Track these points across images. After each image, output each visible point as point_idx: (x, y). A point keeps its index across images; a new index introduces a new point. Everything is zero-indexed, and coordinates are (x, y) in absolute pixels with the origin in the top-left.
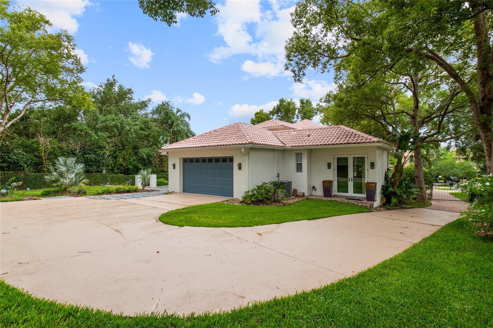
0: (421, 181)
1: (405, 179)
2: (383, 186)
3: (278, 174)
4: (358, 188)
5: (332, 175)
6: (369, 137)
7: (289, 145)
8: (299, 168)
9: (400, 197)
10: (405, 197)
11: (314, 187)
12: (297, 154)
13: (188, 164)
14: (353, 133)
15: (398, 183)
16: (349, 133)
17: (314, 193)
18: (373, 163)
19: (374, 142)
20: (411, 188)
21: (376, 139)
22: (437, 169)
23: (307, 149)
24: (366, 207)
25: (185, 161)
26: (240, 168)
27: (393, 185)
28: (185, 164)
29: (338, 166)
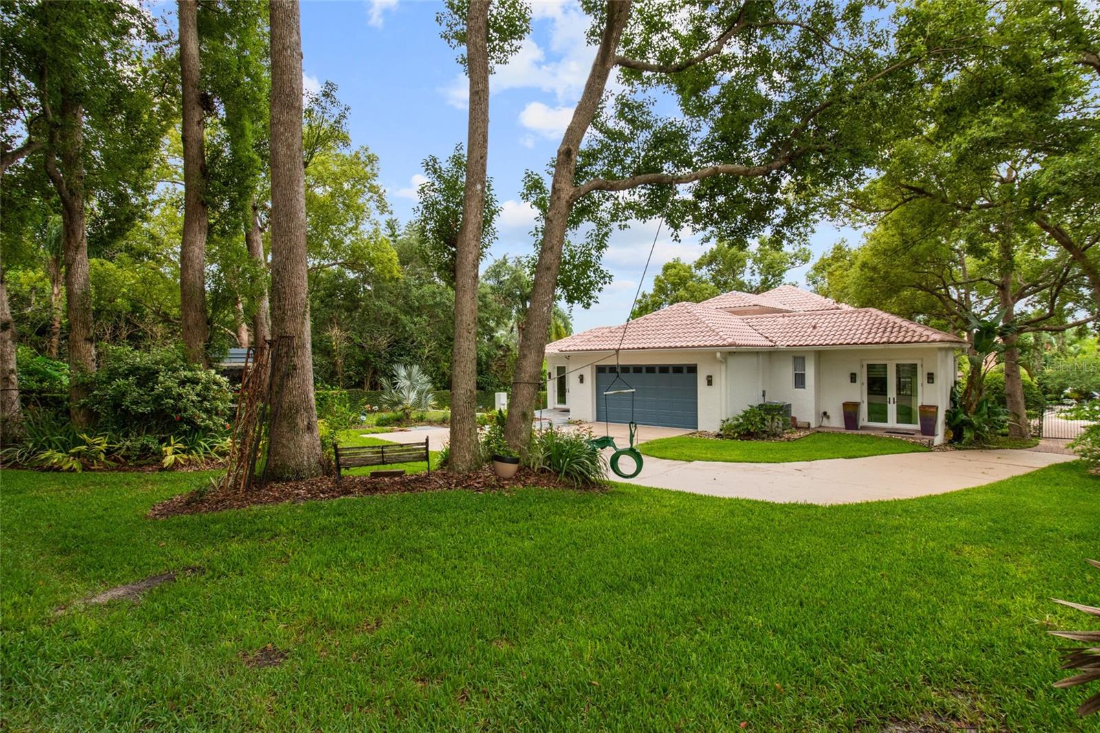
0: (1018, 403)
1: (987, 400)
2: (947, 411)
3: (764, 392)
4: (905, 415)
5: (858, 393)
6: (926, 333)
7: (782, 343)
8: (800, 381)
9: (978, 429)
10: (987, 429)
11: (825, 414)
12: (795, 358)
13: (607, 374)
14: (895, 323)
15: (974, 406)
16: (888, 323)
17: (825, 422)
18: (932, 374)
19: (934, 341)
20: (998, 414)
21: (937, 337)
22: (1059, 376)
23: (815, 352)
24: (922, 445)
25: (600, 370)
26: (710, 382)
27: (966, 409)
28: (602, 374)
29: (869, 378)
